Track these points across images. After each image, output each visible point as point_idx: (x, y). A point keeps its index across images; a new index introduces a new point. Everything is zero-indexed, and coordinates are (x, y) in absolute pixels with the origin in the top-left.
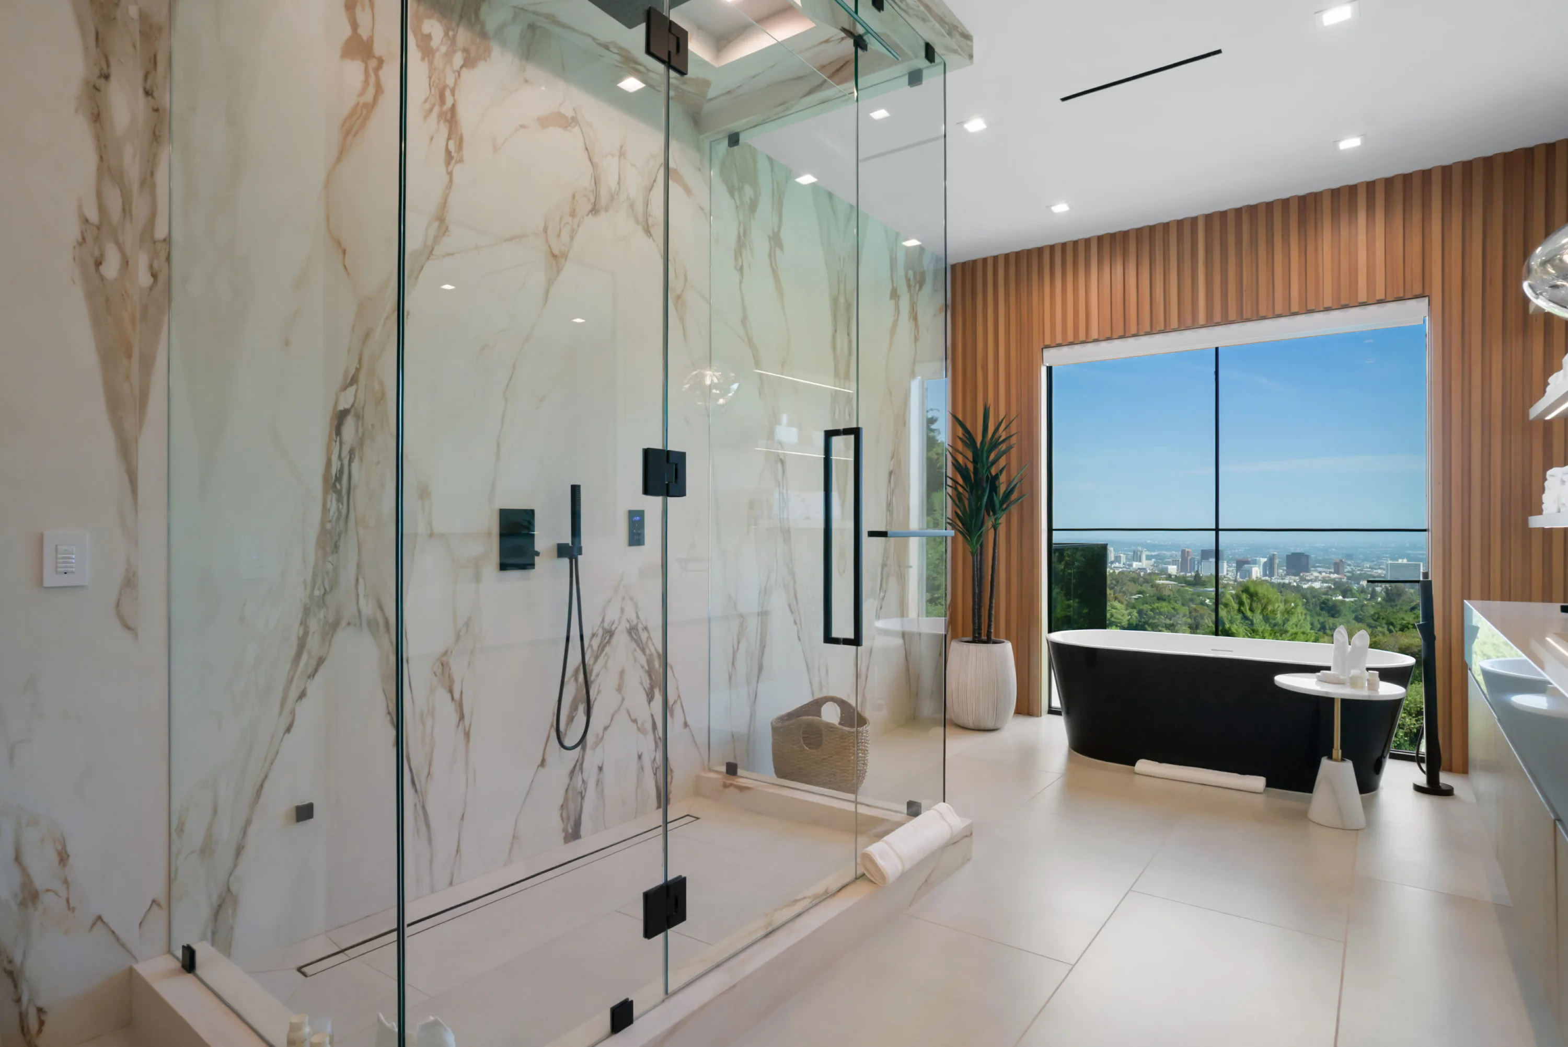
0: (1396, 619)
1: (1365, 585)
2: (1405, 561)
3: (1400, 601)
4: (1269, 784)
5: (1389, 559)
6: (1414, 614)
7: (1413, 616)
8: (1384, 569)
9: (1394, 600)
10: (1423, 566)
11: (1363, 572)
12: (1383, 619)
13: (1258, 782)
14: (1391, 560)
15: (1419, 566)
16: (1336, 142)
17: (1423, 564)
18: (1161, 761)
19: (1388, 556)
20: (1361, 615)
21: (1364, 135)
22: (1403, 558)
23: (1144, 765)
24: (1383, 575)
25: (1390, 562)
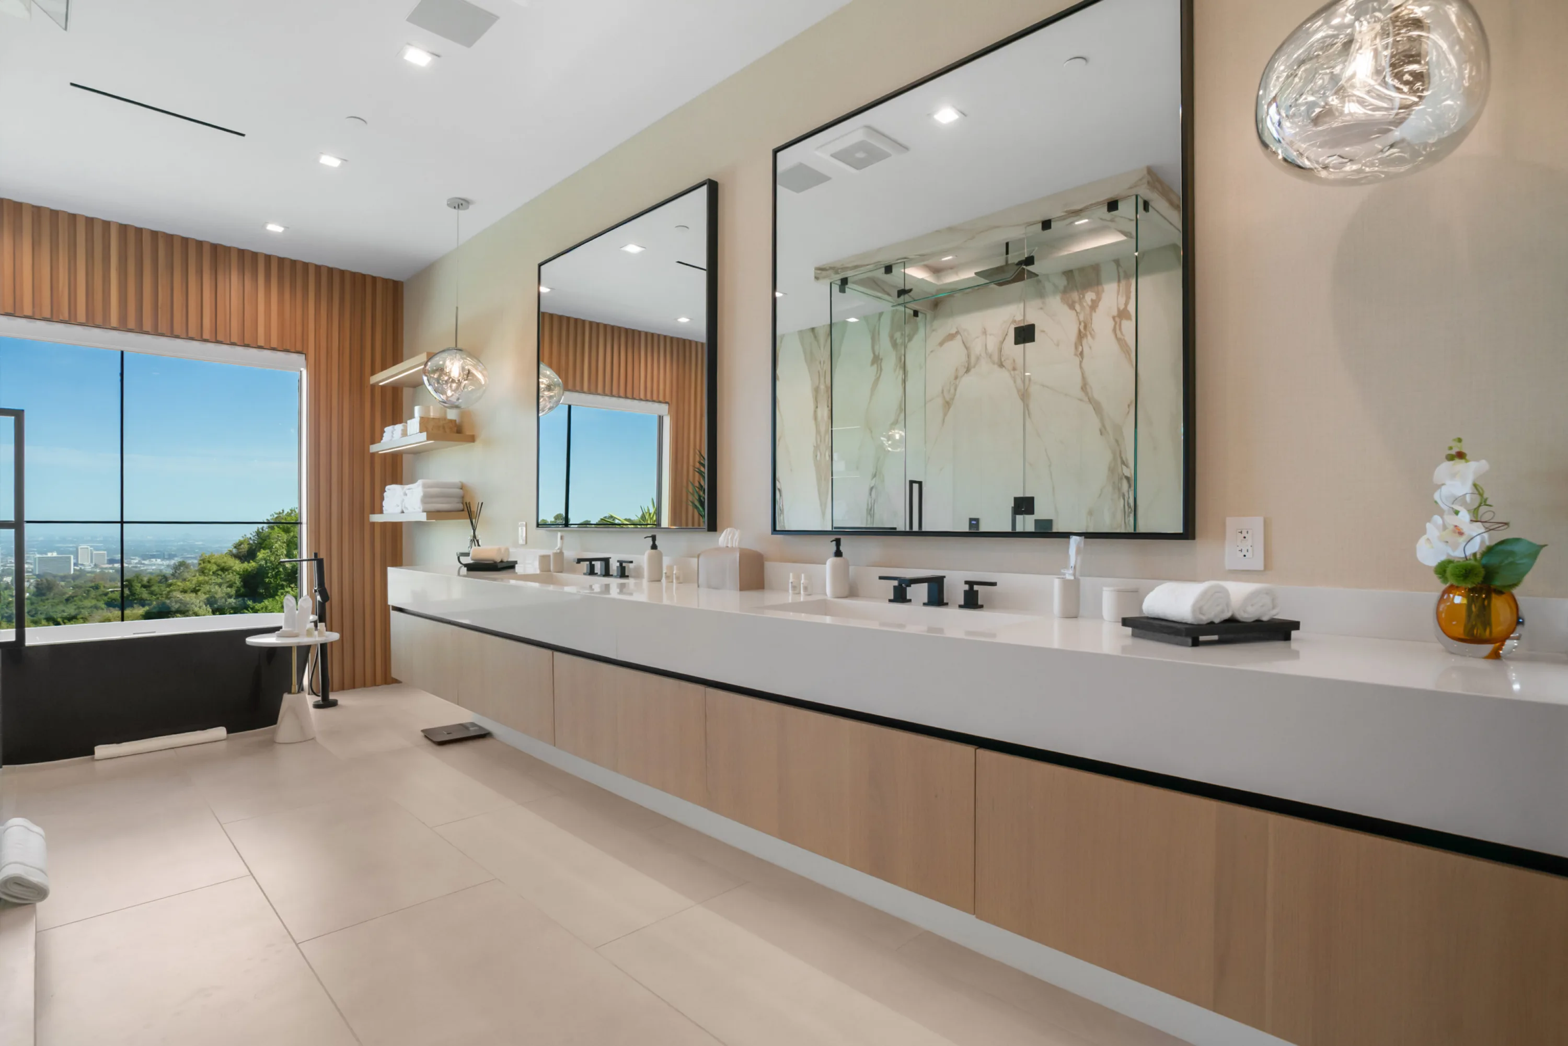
0: (56, 612)
1: (9, 582)
2: (55, 554)
3: (52, 594)
4: (229, 732)
5: (36, 553)
6: (75, 605)
7: (75, 607)
8: (31, 564)
9: (44, 595)
10: (74, 559)
11: (7, 568)
12: (41, 614)
13: (221, 732)
14: (38, 554)
15: (69, 558)
16: (267, 223)
17: (74, 556)
18: (119, 741)
19: (35, 550)
20: (7, 613)
21: (288, 228)
22: (52, 551)
23: (101, 751)
24: (30, 570)
25: (38, 556)
